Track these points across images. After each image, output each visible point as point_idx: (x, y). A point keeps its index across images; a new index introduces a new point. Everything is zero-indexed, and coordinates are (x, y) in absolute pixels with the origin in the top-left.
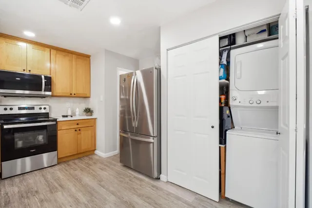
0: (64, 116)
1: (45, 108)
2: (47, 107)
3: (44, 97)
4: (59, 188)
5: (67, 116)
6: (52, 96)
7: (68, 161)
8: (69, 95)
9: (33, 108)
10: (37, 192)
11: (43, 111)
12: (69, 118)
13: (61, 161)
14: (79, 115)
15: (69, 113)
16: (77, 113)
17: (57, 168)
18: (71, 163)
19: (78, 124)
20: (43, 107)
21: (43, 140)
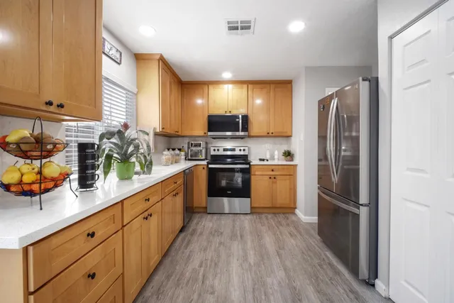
0: (261, 160)
1: (244, 150)
2: (246, 148)
3: (242, 138)
4: (239, 238)
5: (263, 160)
6: (249, 136)
7: (262, 213)
8: (266, 134)
9: (234, 150)
10: (222, 233)
11: (242, 153)
12: (265, 163)
13: (254, 211)
14: (278, 160)
15: (268, 157)
16: (276, 157)
17: (248, 217)
18: (263, 216)
19: (273, 170)
20: (242, 148)
21: (241, 183)
